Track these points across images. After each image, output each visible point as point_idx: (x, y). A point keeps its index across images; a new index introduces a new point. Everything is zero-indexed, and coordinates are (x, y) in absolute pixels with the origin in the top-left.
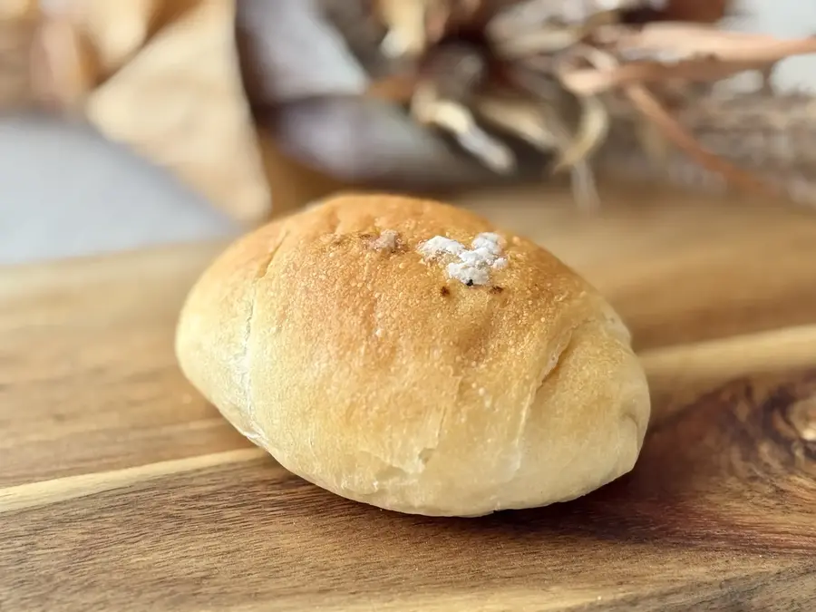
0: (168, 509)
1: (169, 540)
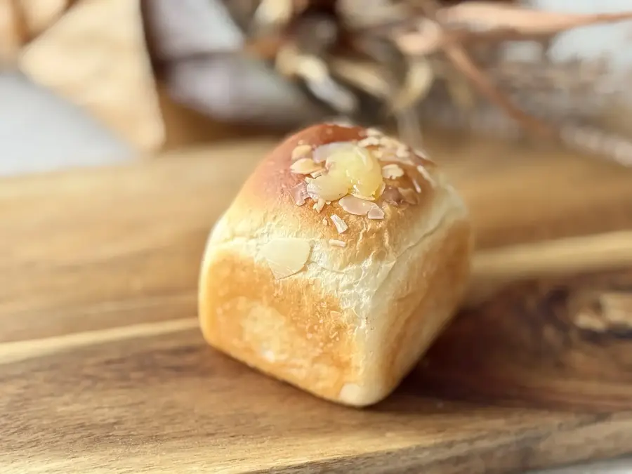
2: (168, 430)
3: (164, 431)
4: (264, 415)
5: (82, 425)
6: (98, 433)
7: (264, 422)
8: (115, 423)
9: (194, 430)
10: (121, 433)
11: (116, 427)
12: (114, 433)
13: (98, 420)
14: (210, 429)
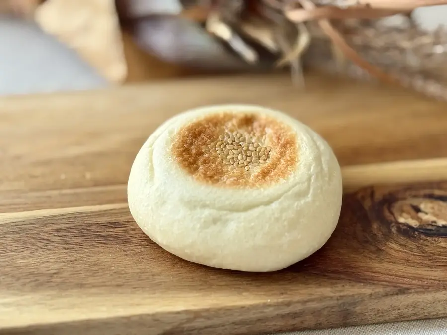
0: (42, 235)
1: (40, 252)
2: (91, 280)
3: (88, 281)
4: (159, 275)
5: (31, 274)
6: (42, 279)
7: (158, 279)
8: (55, 274)
9: (108, 282)
10: (59, 280)
11: (55, 276)
12: (53, 280)
13: (43, 270)
14: (120, 281)
